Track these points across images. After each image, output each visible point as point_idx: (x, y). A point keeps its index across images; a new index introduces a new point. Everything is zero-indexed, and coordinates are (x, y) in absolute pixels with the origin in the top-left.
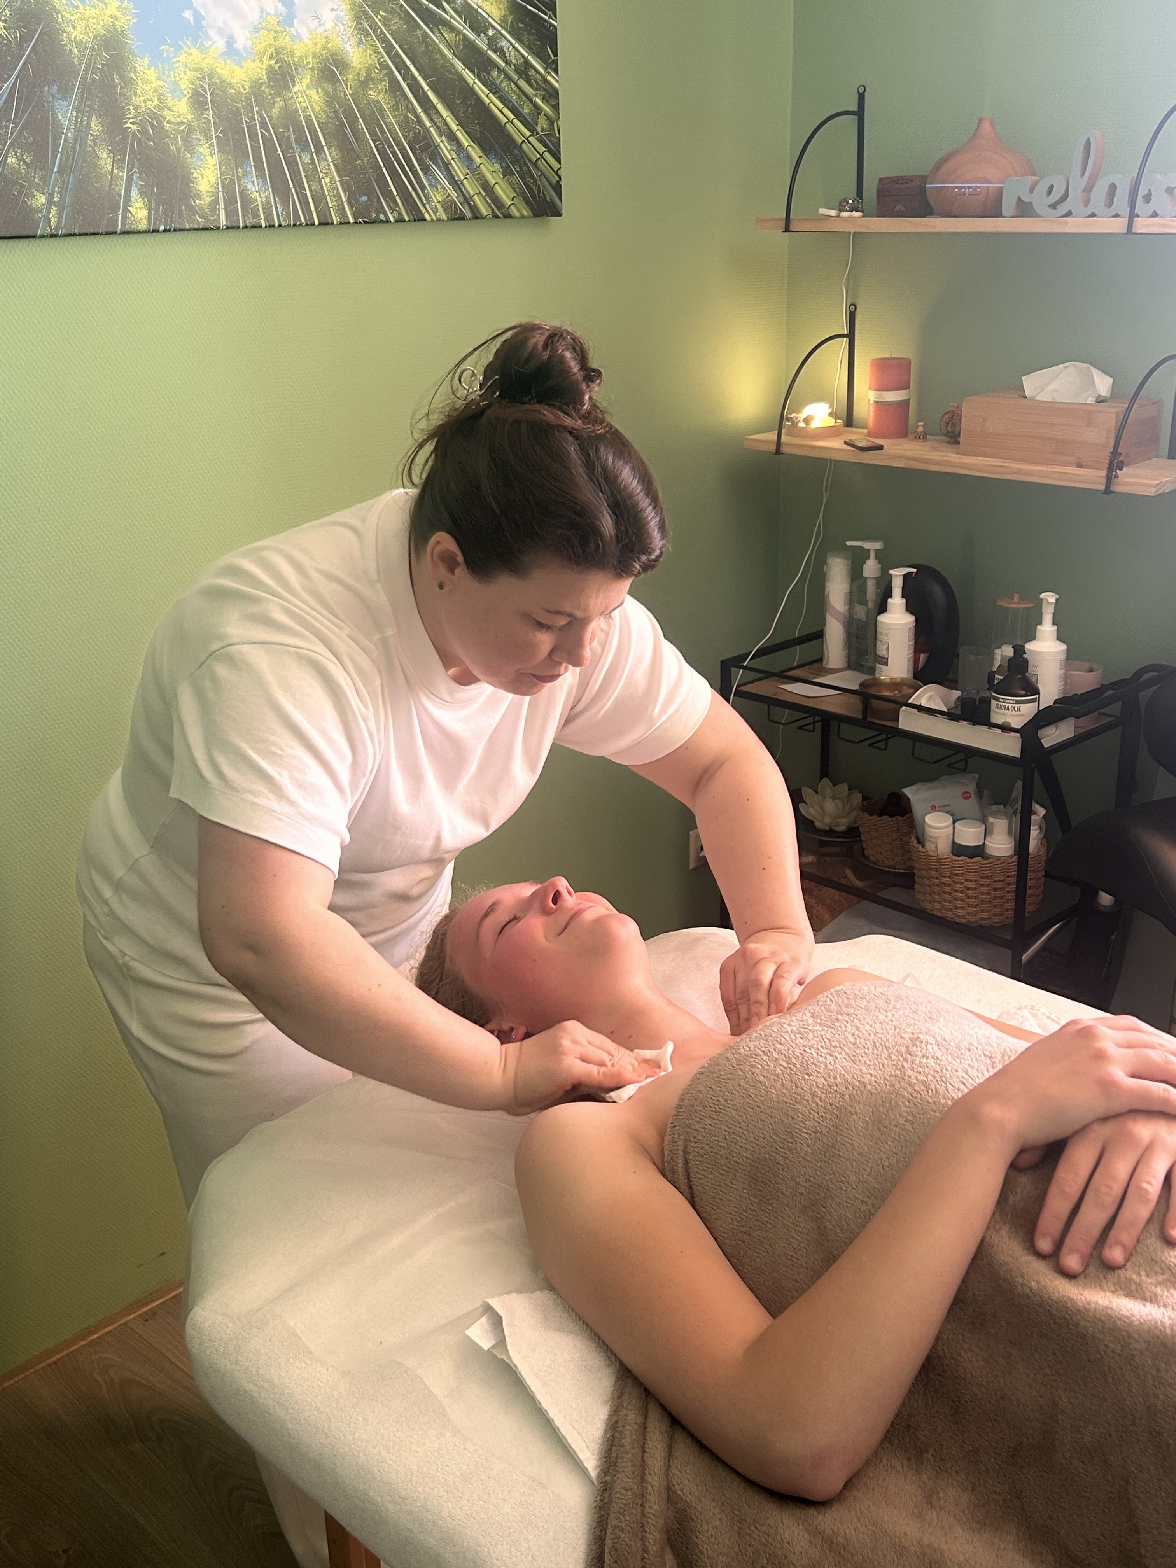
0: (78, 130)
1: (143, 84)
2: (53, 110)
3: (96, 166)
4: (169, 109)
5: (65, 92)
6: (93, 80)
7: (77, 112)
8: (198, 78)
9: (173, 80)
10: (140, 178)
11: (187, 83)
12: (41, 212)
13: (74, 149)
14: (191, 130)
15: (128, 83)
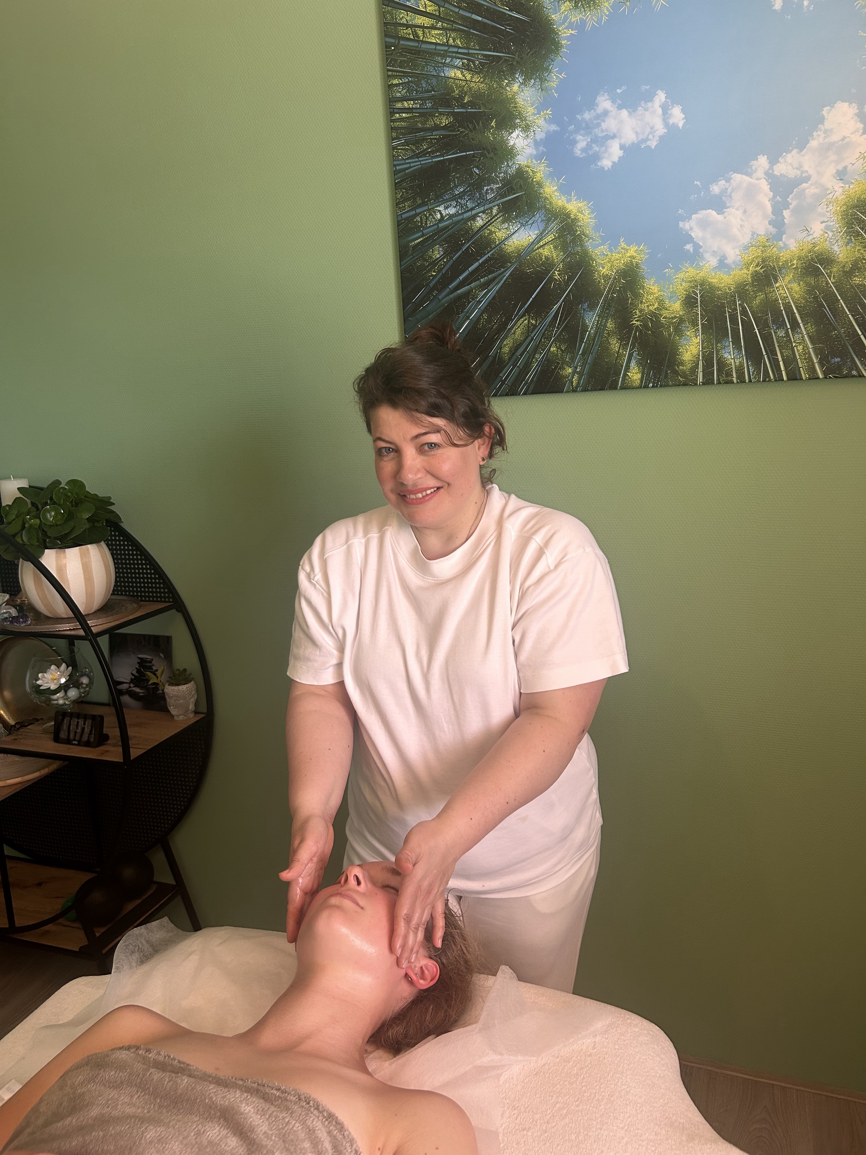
0: (598, 328)
1: (648, 295)
2: (583, 319)
3: (608, 348)
4: (666, 309)
5: (592, 307)
6: (613, 297)
7: (599, 318)
8: (691, 287)
9: (671, 290)
10: (638, 354)
11: (682, 291)
12: (568, 378)
13: (594, 340)
14: (681, 320)
15: (637, 296)
